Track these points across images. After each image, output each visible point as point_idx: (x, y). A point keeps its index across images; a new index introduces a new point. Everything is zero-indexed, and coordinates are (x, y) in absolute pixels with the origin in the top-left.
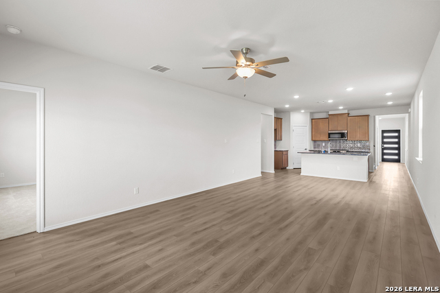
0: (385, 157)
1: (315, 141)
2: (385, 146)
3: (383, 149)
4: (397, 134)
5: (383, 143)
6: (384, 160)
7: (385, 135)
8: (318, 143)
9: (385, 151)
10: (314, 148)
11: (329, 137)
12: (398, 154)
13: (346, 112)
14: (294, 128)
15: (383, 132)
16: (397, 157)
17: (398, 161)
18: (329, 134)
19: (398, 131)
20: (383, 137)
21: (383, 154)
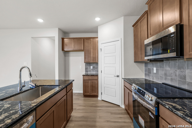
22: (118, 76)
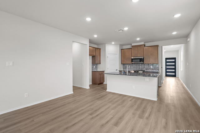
0: (167, 74)
1: (124, 64)
2: (167, 67)
3: (166, 69)
4: (174, 60)
5: (166, 65)
6: (167, 76)
7: (167, 60)
8: (125, 65)
9: (167, 70)
10: (123, 69)
11: (132, 62)
12: (175, 72)
13: (143, 43)
14: (108, 55)
15: (166, 59)
16: (174, 74)
17: (175, 76)
18: (132, 59)
19: (175, 59)
20: (166, 62)
21: (166, 72)
22: (117, 70)
